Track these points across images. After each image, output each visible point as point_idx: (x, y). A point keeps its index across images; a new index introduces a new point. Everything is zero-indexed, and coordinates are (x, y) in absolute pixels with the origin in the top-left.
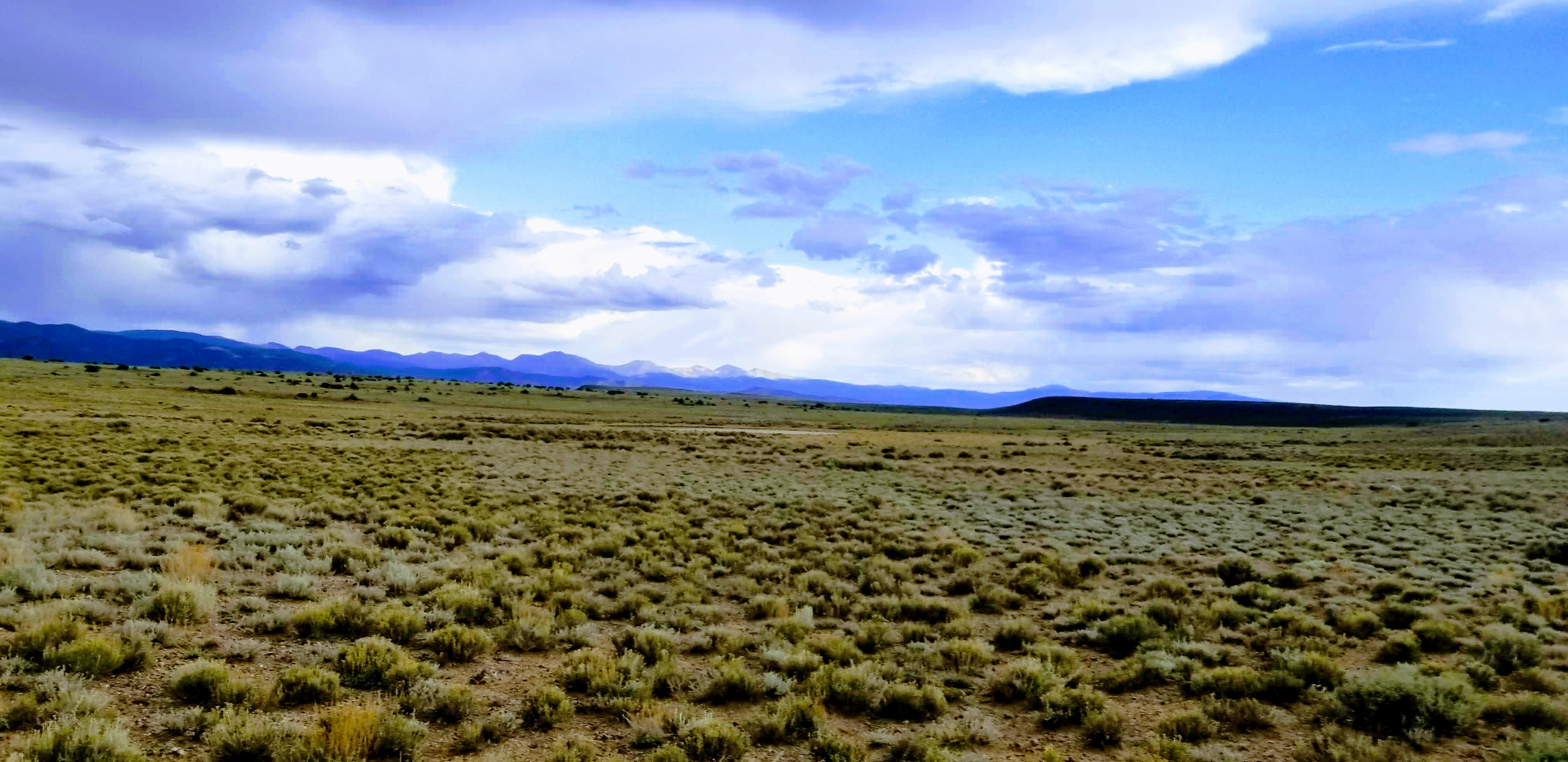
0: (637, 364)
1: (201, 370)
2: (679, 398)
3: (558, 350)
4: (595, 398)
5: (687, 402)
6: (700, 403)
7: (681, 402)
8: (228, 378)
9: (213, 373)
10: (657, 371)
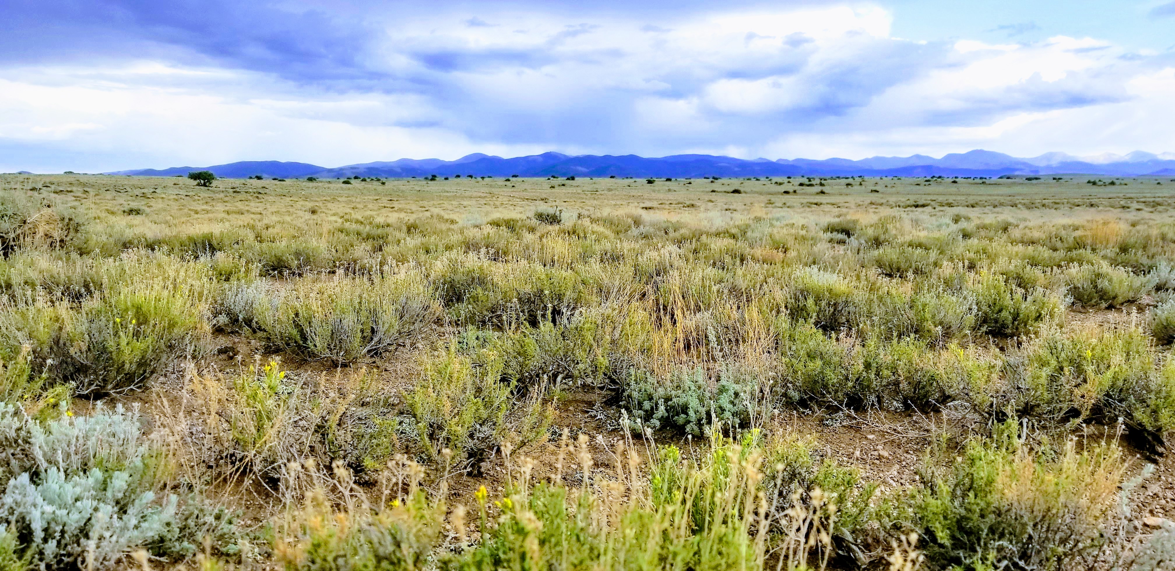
0: (1049, 156)
1: (717, 179)
2: (1092, 180)
3: (979, 149)
4: (1014, 184)
5: (1101, 183)
6: (1113, 183)
7: (1094, 183)
8: (735, 183)
9: (724, 180)
10: (1068, 161)
